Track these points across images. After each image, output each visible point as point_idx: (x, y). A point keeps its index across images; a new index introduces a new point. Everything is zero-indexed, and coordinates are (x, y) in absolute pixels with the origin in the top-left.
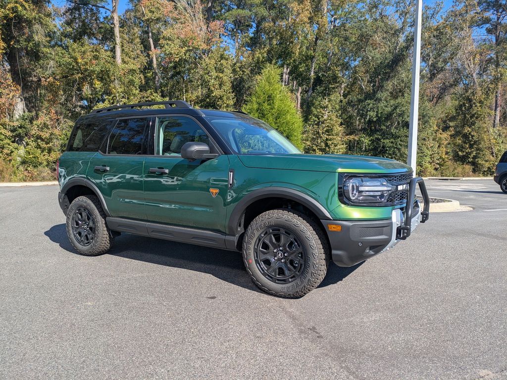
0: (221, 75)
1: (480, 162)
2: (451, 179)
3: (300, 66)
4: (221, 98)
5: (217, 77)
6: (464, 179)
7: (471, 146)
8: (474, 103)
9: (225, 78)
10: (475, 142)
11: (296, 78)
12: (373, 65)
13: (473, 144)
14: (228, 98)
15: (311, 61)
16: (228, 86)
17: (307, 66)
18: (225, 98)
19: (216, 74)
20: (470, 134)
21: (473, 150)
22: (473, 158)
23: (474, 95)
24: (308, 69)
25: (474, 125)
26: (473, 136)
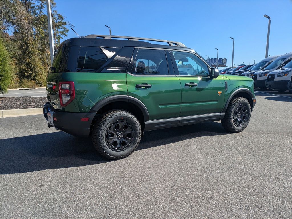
1: (37, 79)
2: (30, 89)
6: (36, 88)
7: (31, 70)
10: (33, 67)
13: (32, 69)
20: (30, 63)
21: (33, 72)
22: (33, 77)
25: (31, 58)
26: (32, 64)
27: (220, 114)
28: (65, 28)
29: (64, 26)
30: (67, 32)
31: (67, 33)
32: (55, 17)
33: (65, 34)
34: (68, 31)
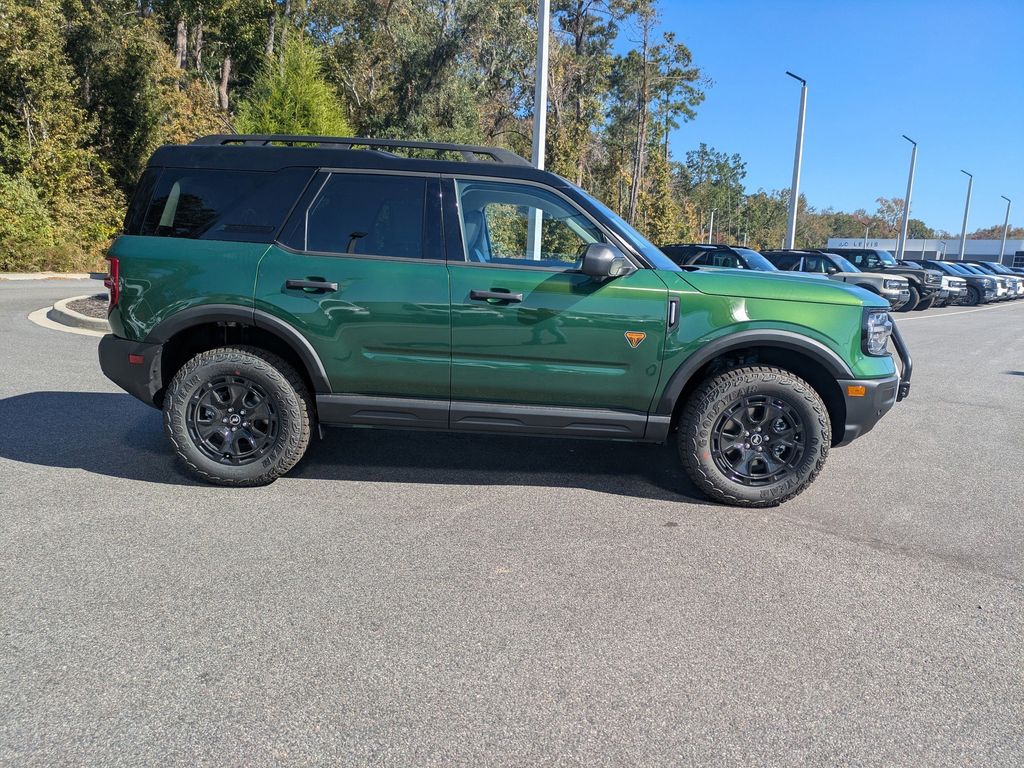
0: (33, 13)
3: (242, 28)
4: (35, 72)
5: (20, 15)
8: (557, 154)
9: (43, 21)
11: (233, 53)
12: (401, 56)
14: (56, 76)
15: (268, 21)
16: (51, 44)
17: (258, 30)
18: (48, 73)
19: (20, 9)
23: (556, 140)
24: (262, 38)
27: (643, 418)
28: (691, 91)
29: (690, 84)
30: (698, 104)
31: (694, 109)
32: (665, 55)
33: (688, 112)
34: (703, 99)
